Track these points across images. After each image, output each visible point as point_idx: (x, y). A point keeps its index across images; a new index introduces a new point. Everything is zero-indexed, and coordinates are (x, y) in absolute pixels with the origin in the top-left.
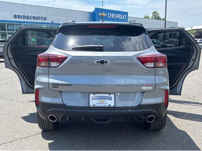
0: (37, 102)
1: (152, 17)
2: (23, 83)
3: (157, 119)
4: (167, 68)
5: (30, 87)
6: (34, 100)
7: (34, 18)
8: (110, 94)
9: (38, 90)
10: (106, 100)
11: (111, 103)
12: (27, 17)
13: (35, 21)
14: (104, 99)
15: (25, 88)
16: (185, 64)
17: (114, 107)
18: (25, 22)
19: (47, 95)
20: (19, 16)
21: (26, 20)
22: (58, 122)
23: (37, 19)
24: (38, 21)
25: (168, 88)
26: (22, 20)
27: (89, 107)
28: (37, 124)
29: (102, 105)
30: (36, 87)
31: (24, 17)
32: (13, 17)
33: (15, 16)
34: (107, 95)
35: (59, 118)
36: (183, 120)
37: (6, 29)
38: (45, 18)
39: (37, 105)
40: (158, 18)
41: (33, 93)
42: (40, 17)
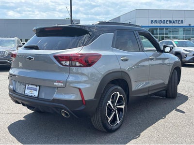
7: (170, 22)
10: (34, 91)
11: (36, 94)
12: (164, 22)
13: (171, 25)
17: (37, 98)
18: (161, 26)
20: (156, 21)
21: (162, 25)
23: (174, 22)
24: (174, 25)
26: (158, 25)
27: (24, 94)
29: (31, 95)
31: (161, 22)
32: (150, 22)
33: (152, 22)
34: (35, 87)
38: (182, 22)
42: (176, 21)
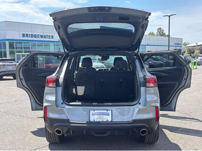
0: (45, 118)
1: (157, 33)
2: (32, 100)
3: (149, 133)
4: (157, 88)
5: (39, 104)
6: (43, 116)
7: (42, 37)
8: (107, 110)
9: (46, 107)
10: (104, 116)
11: (108, 118)
12: (35, 36)
13: (42, 39)
14: (102, 115)
15: (34, 106)
16: (178, 83)
17: (111, 122)
18: (32, 41)
19: (54, 112)
20: (27, 35)
21: (34, 39)
22: (63, 135)
23: (45, 37)
24: (45, 39)
25: (158, 105)
26: (30, 39)
27: (90, 122)
28: (45, 138)
29: (101, 120)
30: (45, 104)
32: (21, 36)
33: (23, 35)
34: (106, 111)
35: (64, 131)
36: (177, 134)
37: (15, 46)
39: (45, 120)
40: (163, 35)
41: (42, 110)
